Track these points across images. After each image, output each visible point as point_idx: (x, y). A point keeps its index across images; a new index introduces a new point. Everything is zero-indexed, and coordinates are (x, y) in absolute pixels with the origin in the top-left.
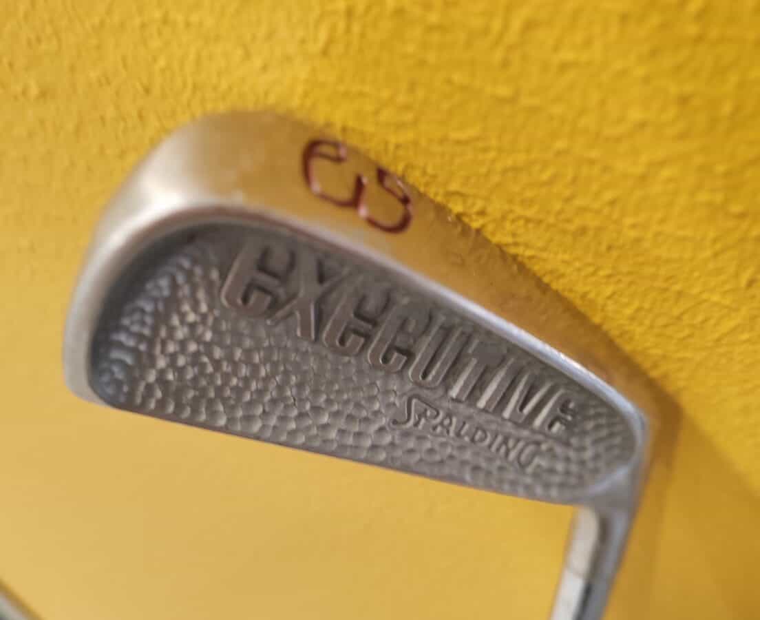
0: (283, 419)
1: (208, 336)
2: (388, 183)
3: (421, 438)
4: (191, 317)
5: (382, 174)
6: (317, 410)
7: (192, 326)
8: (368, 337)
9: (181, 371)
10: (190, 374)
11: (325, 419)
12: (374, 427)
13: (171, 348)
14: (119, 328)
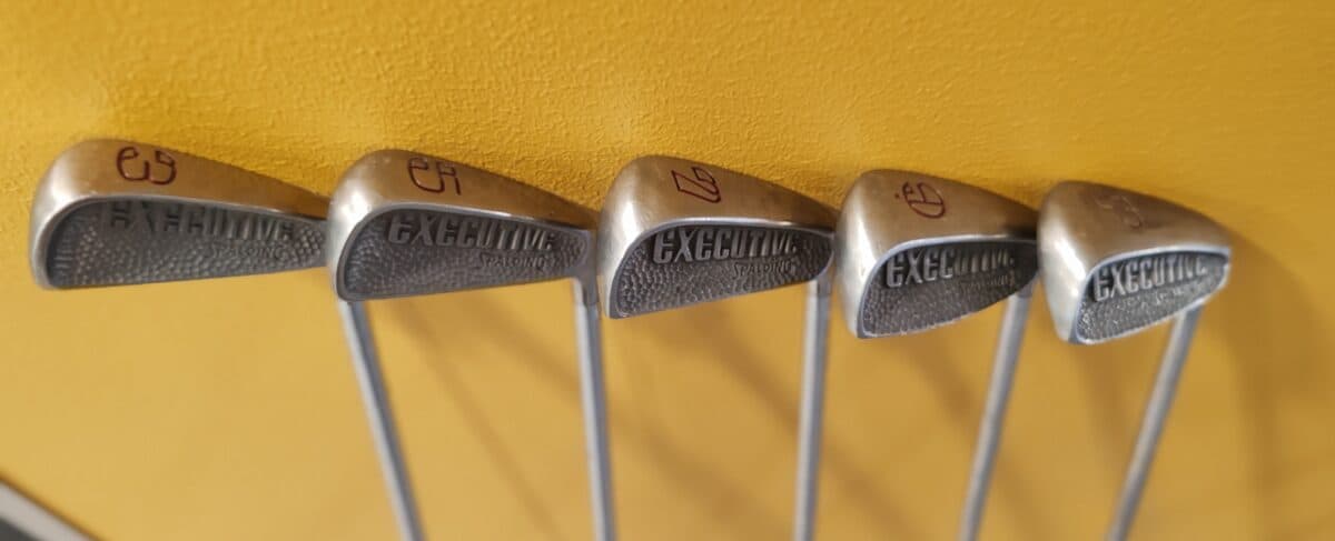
0: (151, 271)
1: (101, 245)
2: (163, 158)
3: (222, 261)
4: (90, 240)
5: (158, 153)
6: (166, 263)
7: (92, 243)
8: (177, 224)
9: (93, 265)
10: (97, 265)
11: (172, 265)
12: (197, 263)
13: (85, 255)
14: (56, 254)
